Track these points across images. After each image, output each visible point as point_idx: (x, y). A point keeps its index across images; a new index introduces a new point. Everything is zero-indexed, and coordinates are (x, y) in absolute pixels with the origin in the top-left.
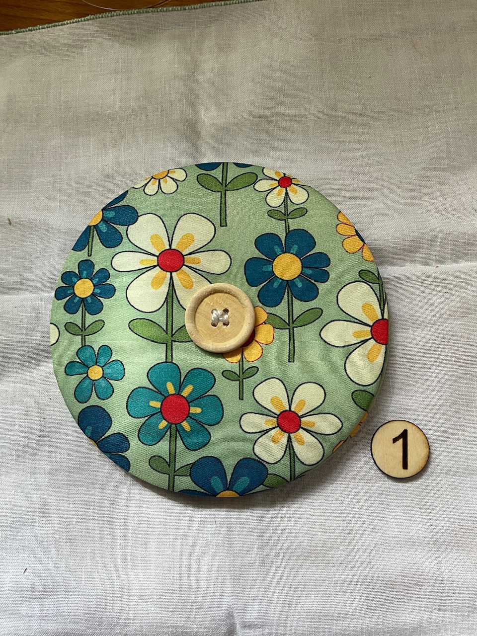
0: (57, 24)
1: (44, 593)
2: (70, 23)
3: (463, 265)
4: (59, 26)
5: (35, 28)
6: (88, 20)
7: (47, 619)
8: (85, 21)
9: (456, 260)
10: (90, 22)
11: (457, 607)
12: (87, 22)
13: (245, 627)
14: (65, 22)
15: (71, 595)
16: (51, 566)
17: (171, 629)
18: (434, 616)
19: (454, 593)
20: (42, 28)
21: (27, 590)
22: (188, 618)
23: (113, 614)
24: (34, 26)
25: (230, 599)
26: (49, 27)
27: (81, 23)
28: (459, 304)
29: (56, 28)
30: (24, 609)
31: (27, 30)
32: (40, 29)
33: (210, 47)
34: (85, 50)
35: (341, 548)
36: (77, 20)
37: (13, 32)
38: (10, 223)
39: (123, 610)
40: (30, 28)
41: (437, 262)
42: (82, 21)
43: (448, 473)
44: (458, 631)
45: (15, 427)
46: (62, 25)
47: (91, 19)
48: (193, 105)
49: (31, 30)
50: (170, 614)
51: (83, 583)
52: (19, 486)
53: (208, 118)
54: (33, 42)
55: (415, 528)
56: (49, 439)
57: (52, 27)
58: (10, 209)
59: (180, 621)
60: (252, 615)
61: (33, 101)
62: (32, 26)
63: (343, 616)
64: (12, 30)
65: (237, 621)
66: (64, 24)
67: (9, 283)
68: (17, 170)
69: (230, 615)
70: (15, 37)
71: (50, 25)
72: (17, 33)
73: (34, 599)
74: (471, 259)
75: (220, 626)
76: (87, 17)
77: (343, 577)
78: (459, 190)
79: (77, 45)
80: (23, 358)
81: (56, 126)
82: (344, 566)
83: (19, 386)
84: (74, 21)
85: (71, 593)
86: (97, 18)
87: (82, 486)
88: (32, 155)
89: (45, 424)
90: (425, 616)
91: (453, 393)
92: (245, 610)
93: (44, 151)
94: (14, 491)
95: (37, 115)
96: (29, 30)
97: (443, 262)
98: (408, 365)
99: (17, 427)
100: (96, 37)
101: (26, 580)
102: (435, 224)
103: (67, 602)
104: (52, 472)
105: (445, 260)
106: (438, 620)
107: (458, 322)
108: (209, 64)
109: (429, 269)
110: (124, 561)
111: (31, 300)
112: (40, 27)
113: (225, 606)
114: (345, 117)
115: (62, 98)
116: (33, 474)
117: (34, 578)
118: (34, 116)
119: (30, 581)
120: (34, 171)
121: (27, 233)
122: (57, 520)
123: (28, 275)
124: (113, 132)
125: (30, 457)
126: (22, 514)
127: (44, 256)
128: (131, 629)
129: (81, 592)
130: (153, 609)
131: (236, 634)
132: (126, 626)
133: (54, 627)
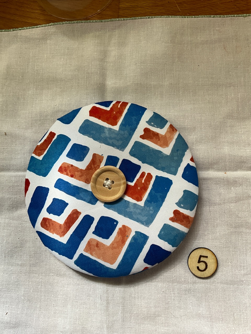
0: (34, 27)
1: (15, 326)
2: (41, 27)
3: (239, 173)
4: (35, 28)
5: (23, 29)
6: (50, 25)
8: (49, 26)
9: (236, 170)
10: (52, 26)
12: (50, 27)
14: (38, 26)
15: (28, 328)
16: (19, 312)
20: (26, 29)
21: (7, 323)
24: (22, 28)
26: (30, 28)
27: (46, 27)
28: (234, 195)
29: (33, 29)
30: (6, 332)
31: (19, 29)
32: (25, 29)
33: (115, 43)
34: (48, 41)
35: (163, 316)
36: (45, 25)
37: (11, 30)
38: (6, 134)
40: (20, 28)
41: (226, 170)
42: (47, 26)
43: (221, 283)
46: (37, 27)
47: (52, 25)
48: (103, 76)
49: (21, 30)
51: (34, 322)
52: (5, 271)
53: (110, 83)
54: (21, 36)
55: (201, 309)
56: (21, 249)
57: (31, 28)
58: (6, 127)
61: (20, 69)
62: (21, 28)
64: (10, 29)
66: (38, 27)
67: (3, 166)
68: (11, 106)
70: (12, 33)
71: (31, 27)
72: (13, 31)
73: (11, 327)
74: (244, 170)
76: (50, 24)
77: (163, 330)
78: (241, 132)
79: (44, 38)
80: (9, 206)
81: (32, 83)
82: (164, 325)
83: (7, 221)
84: (43, 26)
86: (55, 25)
87: (36, 274)
88: (18, 99)
89: (19, 241)
91: (227, 241)
93: (25, 96)
94: (2, 273)
95: (22, 77)
96: (20, 30)
97: (229, 170)
98: (205, 225)
99: (5, 241)
100: (55, 35)
101: (7, 318)
102: (226, 150)
103: (26, 331)
104: (21, 265)
105: (230, 170)
107: (233, 205)
108: (113, 52)
109: (221, 174)
110: (55, 313)
111: (15, 177)
112: (25, 28)
114: (183, 87)
115: (36, 68)
116: (12, 265)
117: (11, 318)
118: (20, 77)
119: (9, 319)
120: (20, 107)
121: (14, 140)
122: (23, 290)
123: (13, 162)
124: (61, 88)
125: (11, 257)
126: (7, 285)
127: (22, 153)
129: (33, 327)
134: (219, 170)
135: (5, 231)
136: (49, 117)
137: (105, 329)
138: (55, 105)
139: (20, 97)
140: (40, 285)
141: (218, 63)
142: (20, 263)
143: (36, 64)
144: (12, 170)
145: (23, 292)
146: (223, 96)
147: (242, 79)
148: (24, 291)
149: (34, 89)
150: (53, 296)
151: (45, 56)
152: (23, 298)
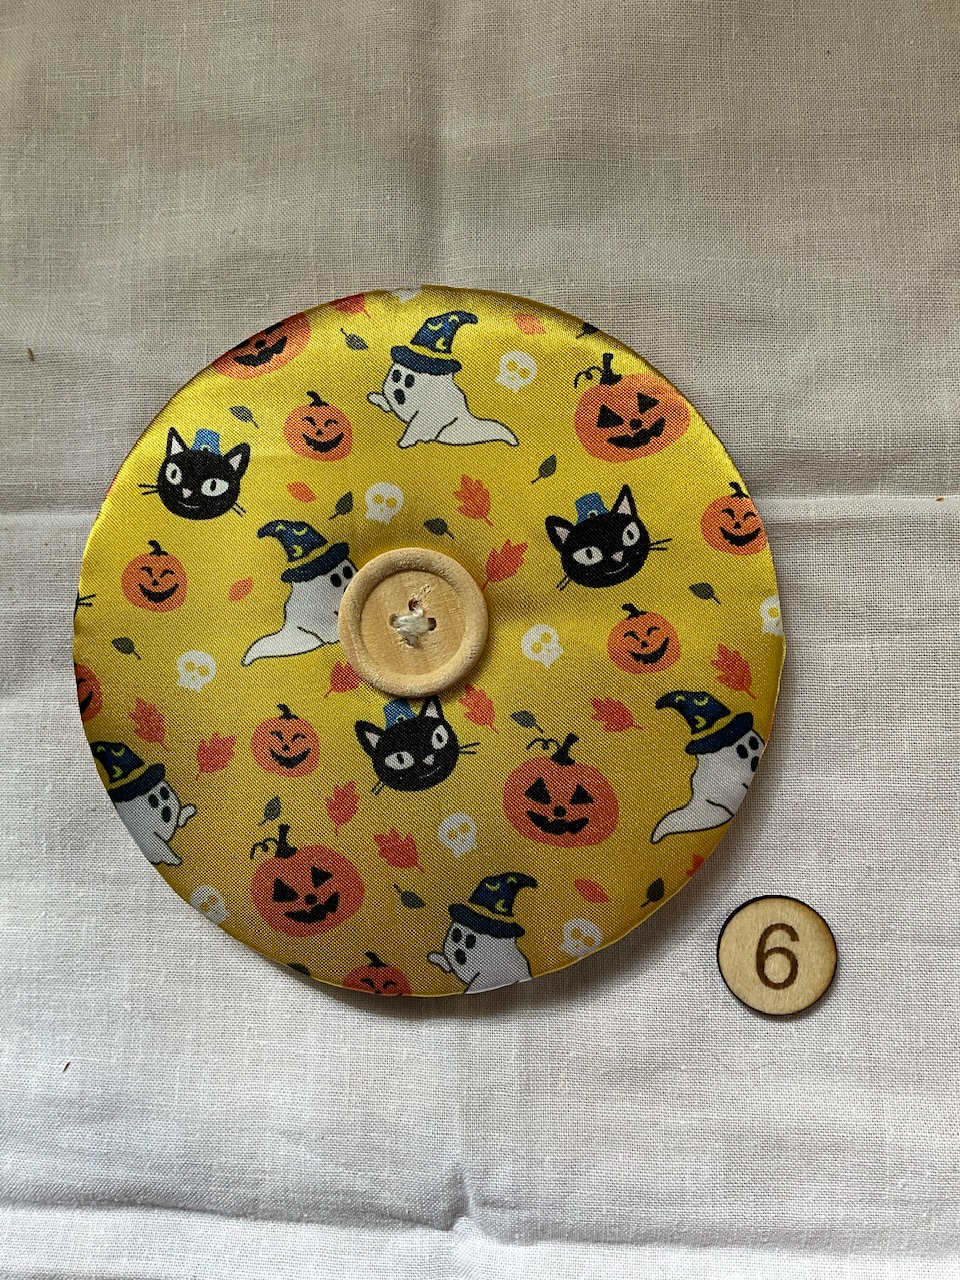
1: (106, 1111)
7: (107, 1159)
11: (907, 1199)
13: (485, 1204)
15: (153, 1119)
16: (114, 1061)
17: (341, 1197)
18: (860, 1213)
19: (904, 1171)
21: (71, 1103)
23: (232, 1161)
25: (458, 1152)
30: (65, 1137)
35: (683, 1067)
38: (32, 358)
39: (252, 1156)
41: (941, 488)
43: (917, 938)
44: (906, 1245)
45: (46, 788)
48: (427, 101)
50: (341, 1169)
51: (176, 1098)
52: (52, 904)
53: (458, 131)
55: (835, 1039)
56: (112, 816)
58: (30, 331)
59: (361, 1184)
60: (501, 1182)
61: (82, 84)
63: (678, 1197)
65: (470, 1193)
67: (29, 488)
68: (48, 241)
69: (457, 1182)
73: (84, 1120)
75: (436, 1199)
77: (682, 1122)
80: (61, 649)
81: (132, 144)
82: (686, 1102)
83: (53, 706)
85: (152, 1116)
88: (79, 210)
90: (841, 1212)
91: (944, 775)
92: (486, 1173)
93: (104, 200)
94: (43, 914)
95: (92, 117)
97: (954, 489)
99: (48, 788)
101: (68, 1085)
102: (945, 404)
104: (117, 880)
106: (866, 1223)
109: (923, 503)
110: (255, 1062)
111: (79, 529)
113: (447, 1164)
114: (765, 145)
115: (145, 78)
116: (81, 882)
117: (82, 1082)
118: (85, 117)
119: (76, 1087)
120: (84, 244)
121: (67, 381)
122: (127, 975)
123: (68, 472)
124: (250, 160)
125: (75, 848)
126: (61, 959)
127: (101, 433)
128: (266, 1190)
129: (171, 1116)
130: (308, 1157)
131: (467, 1215)
132: (257, 1183)
133: (121, 1175)
134: (912, 487)
135: (48, 746)
136: (205, 283)
137: (455, 1118)
138: (232, 229)
139: (85, 201)
140: (195, 956)
141: (912, 43)
142: (112, 871)
143: (145, 62)
144: (65, 504)
145: (127, 986)
146: (929, 181)
148: (132, 981)
149: (143, 169)
150: (245, 995)
151: (185, 29)
152: (128, 1007)
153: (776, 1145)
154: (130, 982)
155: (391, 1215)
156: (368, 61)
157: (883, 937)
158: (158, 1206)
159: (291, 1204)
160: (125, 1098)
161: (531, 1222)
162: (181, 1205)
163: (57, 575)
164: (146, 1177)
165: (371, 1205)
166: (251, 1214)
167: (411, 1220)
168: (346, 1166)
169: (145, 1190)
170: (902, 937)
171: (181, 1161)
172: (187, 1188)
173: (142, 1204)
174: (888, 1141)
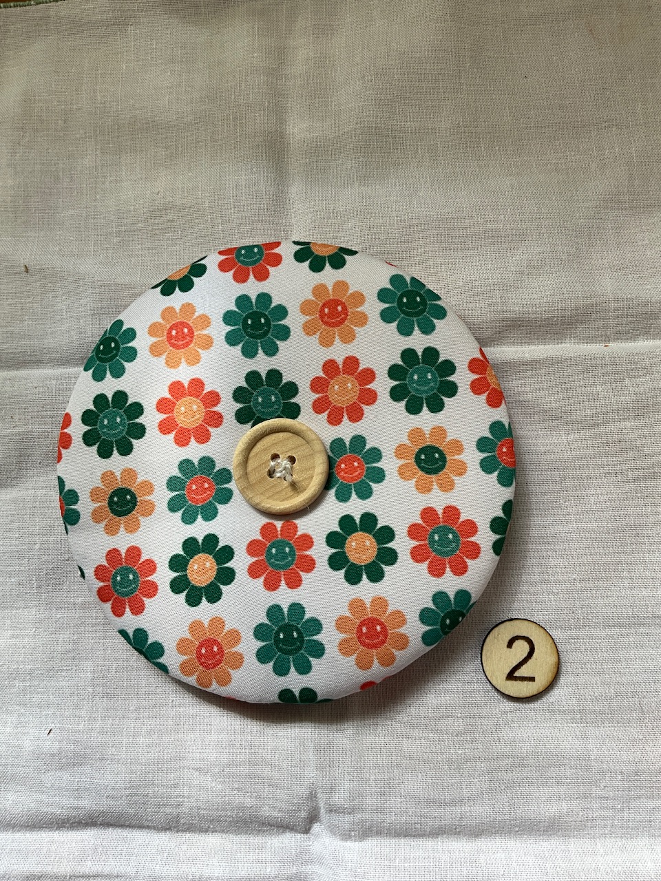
1: (74, 760)
3: (642, 345)
7: (77, 793)
9: (633, 338)
11: (607, 796)
13: (331, 811)
15: (109, 764)
16: (82, 726)
17: (236, 812)
18: (578, 807)
19: (605, 778)
21: (52, 756)
22: (258, 798)
23: (162, 790)
25: (313, 775)
30: (49, 780)
33: (305, 28)
34: (130, 29)
35: (459, 715)
37: (32, 3)
38: (27, 271)
39: (175, 786)
41: (607, 339)
43: (606, 624)
44: (609, 829)
45: (36, 546)
48: (278, 112)
50: (235, 792)
51: (124, 749)
52: (40, 623)
53: (298, 129)
54: (58, 17)
58: (26, 254)
59: (249, 801)
60: (341, 796)
61: (58, 101)
63: (457, 801)
65: (322, 804)
67: (25, 354)
68: (38, 199)
69: (312, 796)
70: (34, 9)
72: (38, 4)
73: (62, 767)
74: (654, 337)
75: (299, 809)
77: (460, 752)
78: (643, 240)
79: (119, 22)
80: (47, 456)
81: (90, 137)
82: (462, 738)
85: (108, 762)
88: (56, 179)
90: (565, 806)
92: (332, 789)
93: (73, 172)
94: (34, 630)
95: (65, 122)
97: (615, 339)
98: (558, 479)
99: (37, 547)
100: (146, 11)
101: (51, 744)
102: (608, 286)
103: (103, 772)
104: (83, 606)
105: (620, 336)
106: (581, 813)
107: (628, 423)
108: (302, 51)
109: (596, 349)
111: (57, 378)
113: (306, 783)
114: (489, 133)
115: (99, 97)
116: (59, 608)
117: (60, 742)
118: (60, 122)
119: (56, 745)
120: (60, 200)
121: (50, 285)
122: (90, 669)
123: (50, 342)
124: (167, 148)
125: (55, 586)
126: (46, 660)
127: (71, 317)
128: (185, 809)
129: (121, 761)
130: (213, 785)
131: (320, 821)
132: (179, 805)
133: (87, 803)
134: (589, 339)
135: (37, 519)
136: (140, 225)
137: (310, 753)
138: (157, 191)
139: (61, 173)
141: (576, 70)
143: (98, 87)
144: (48, 363)
145: (90, 676)
147: (640, 106)
148: (93, 673)
149: (97, 153)
151: (124, 68)
152: (90, 690)
153: (520, 763)
154: (92, 673)
155: (269, 823)
156: (240, 86)
157: (585, 624)
158: (111, 825)
159: (202, 818)
160: (88, 751)
161: (362, 822)
162: (127, 823)
163: (43, 407)
164: (104, 804)
165: (256, 817)
166: (174, 827)
167: (282, 827)
168: (239, 789)
169: (103, 813)
170: (597, 623)
171: (128, 792)
172: (132, 811)
173: (101, 825)
174: (593, 757)
